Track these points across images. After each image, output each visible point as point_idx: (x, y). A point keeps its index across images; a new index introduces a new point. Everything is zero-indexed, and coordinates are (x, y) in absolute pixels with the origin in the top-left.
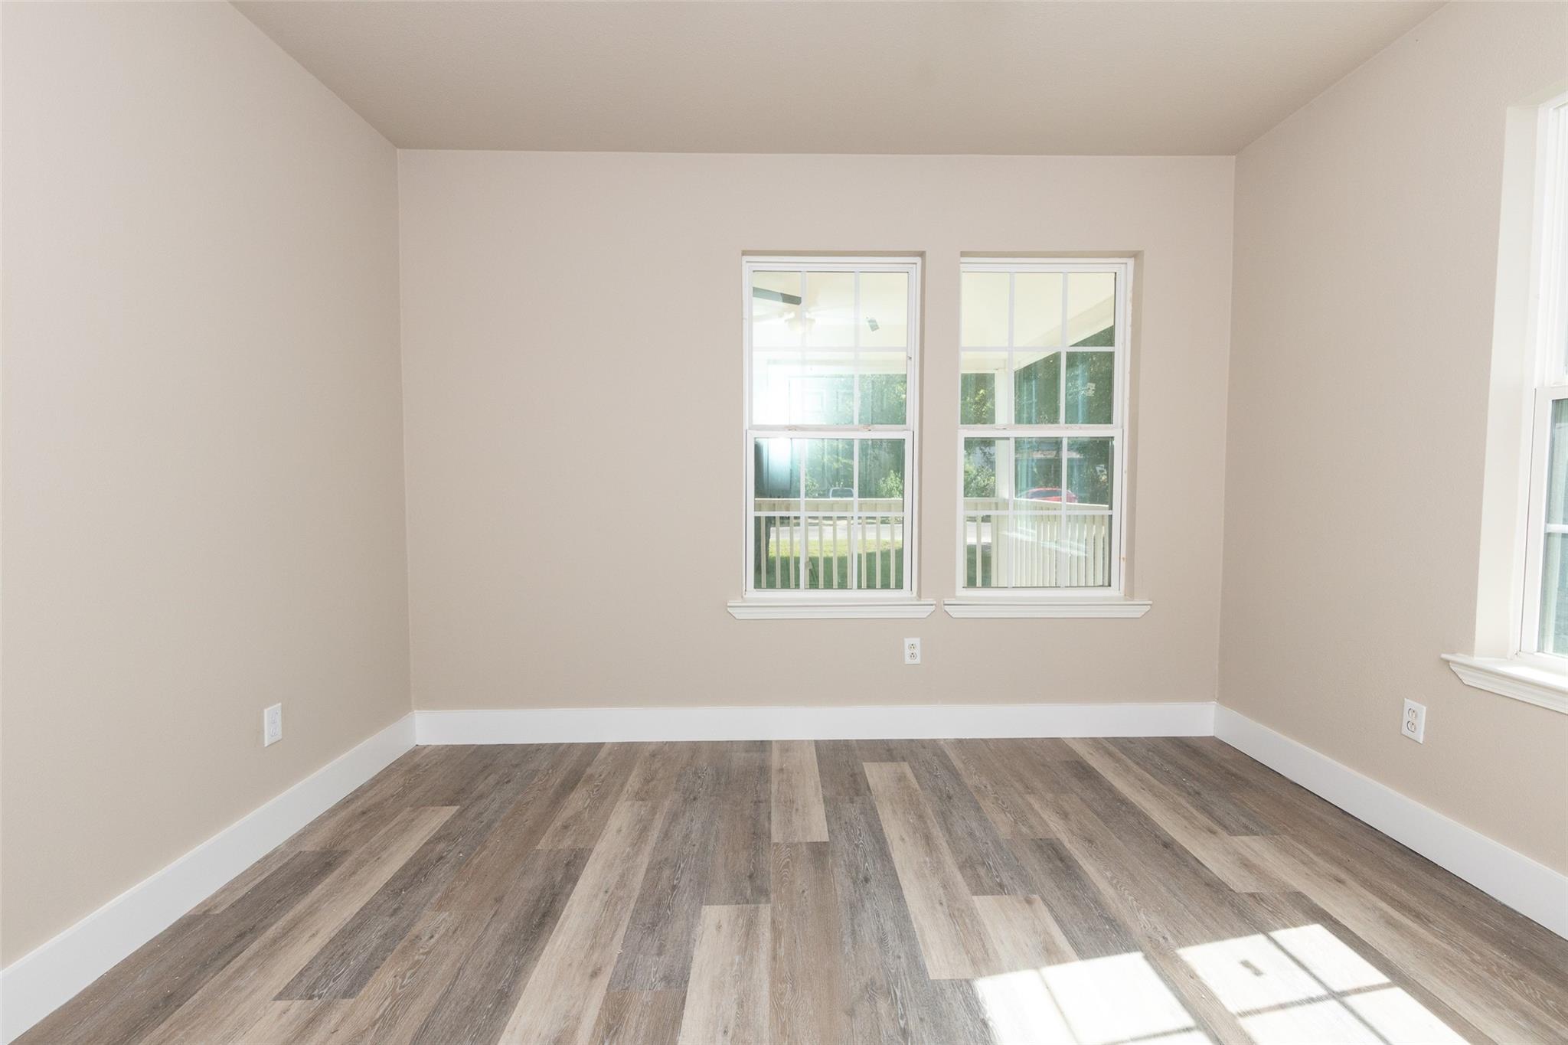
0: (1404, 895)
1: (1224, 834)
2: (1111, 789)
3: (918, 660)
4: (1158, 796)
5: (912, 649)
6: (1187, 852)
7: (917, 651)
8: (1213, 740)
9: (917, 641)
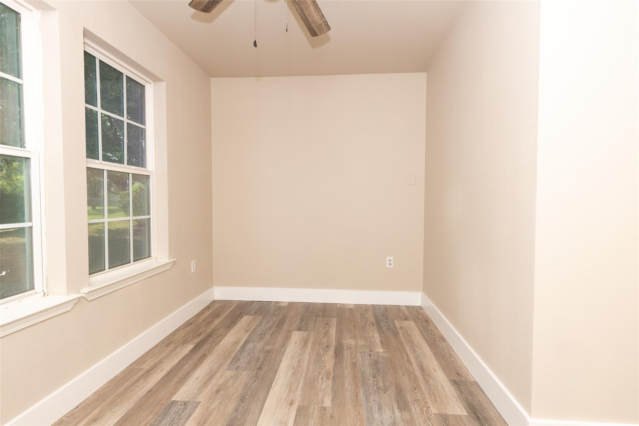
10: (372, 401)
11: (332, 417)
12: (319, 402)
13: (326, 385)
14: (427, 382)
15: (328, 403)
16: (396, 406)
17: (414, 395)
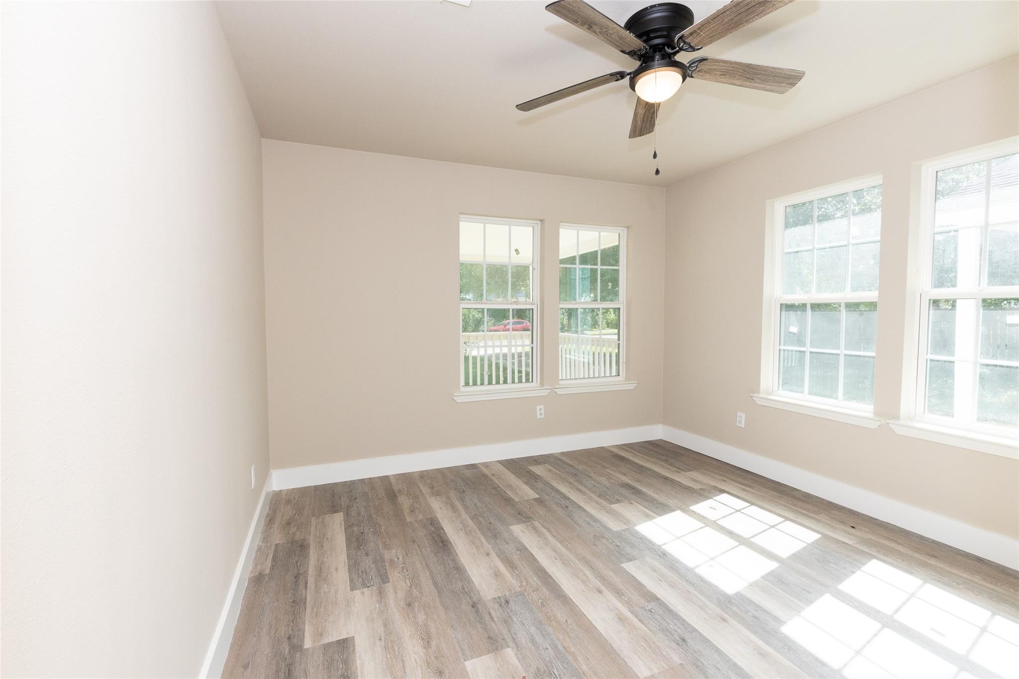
0: (744, 481)
1: (683, 472)
2: (635, 463)
3: (543, 416)
4: (654, 463)
5: (540, 412)
6: (674, 480)
7: (543, 412)
8: (661, 440)
9: (542, 407)
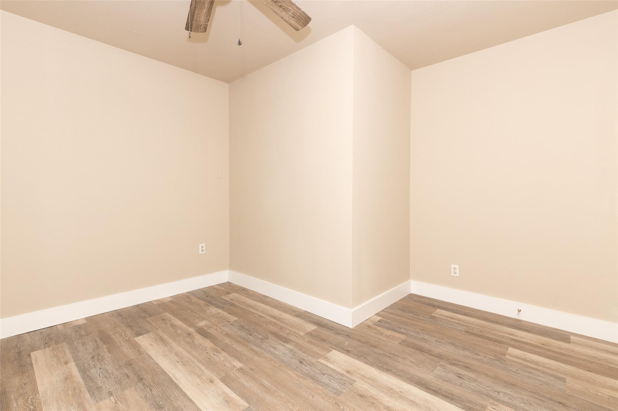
10: (266, 348)
11: (252, 370)
12: (232, 368)
13: (222, 357)
14: (284, 323)
15: (239, 365)
16: (282, 342)
17: (284, 332)
